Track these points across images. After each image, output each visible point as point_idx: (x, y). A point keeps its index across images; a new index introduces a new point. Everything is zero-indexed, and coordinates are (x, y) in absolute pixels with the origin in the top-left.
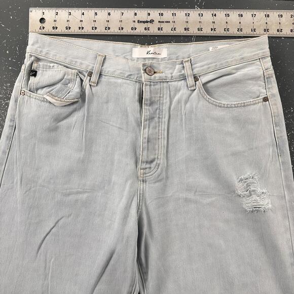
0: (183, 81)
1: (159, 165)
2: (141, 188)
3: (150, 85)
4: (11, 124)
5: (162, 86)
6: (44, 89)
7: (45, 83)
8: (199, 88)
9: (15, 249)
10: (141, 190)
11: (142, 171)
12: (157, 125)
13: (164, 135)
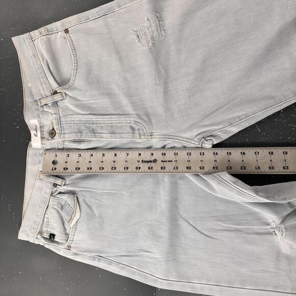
0: (58, 104)
1: (136, 122)
2: (158, 137)
3: (64, 134)
4: (97, 260)
5: (64, 123)
6: (66, 227)
7: (61, 226)
8: (63, 89)
9: (212, 261)
10: (160, 137)
11: (142, 137)
12: (99, 125)
13: (107, 118)
